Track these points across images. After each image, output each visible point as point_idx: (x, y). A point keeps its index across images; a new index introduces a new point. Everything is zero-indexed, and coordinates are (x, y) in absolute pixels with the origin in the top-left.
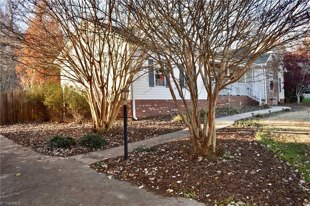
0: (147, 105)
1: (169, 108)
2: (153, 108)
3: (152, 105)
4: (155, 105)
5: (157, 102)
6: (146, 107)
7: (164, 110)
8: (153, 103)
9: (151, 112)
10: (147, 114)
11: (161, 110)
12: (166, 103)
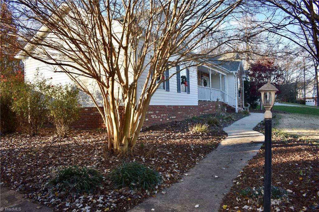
0: (150, 113)
1: (168, 115)
2: (155, 115)
3: (154, 112)
4: (157, 112)
5: (158, 109)
6: (149, 114)
7: (164, 118)
8: (155, 109)
9: (153, 121)
10: (150, 123)
11: (162, 118)
12: (166, 109)
